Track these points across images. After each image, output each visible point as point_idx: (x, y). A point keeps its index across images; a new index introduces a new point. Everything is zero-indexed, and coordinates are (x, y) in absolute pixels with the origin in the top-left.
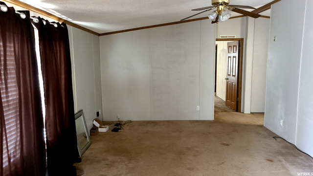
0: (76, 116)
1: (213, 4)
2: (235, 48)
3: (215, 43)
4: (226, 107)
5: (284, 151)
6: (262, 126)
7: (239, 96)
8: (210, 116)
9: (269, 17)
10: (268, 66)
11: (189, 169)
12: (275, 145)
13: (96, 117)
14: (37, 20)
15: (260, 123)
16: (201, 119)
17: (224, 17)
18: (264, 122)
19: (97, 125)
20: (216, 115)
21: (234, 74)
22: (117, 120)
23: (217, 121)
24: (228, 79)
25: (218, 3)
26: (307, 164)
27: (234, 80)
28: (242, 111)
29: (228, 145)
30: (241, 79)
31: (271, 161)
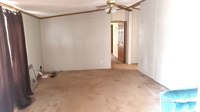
0: (29, 68)
1: (107, 3)
2: (122, 26)
3: (110, 24)
4: (118, 61)
5: (147, 82)
6: (137, 70)
7: (125, 54)
8: (109, 66)
9: (139, 9)
10: (139, 37)
11: (97, 94)
12: (143, 80)
13: (40, 69)
14: (5, 11)
15: (136, 69)
16: (103, 68)
17: (113, 11)
18: (138, 68)
19: (41, 74)
20: (112, 66)
21: (122, 42)
22: (54, 71)
23: (113, 69)
24: (119, 45)
25: (110, 3)
26: (158, 88)
27: (122, 45)
28: (127, 63)
29: (118, 81)
30: (126, 45)
31: (140, 87)
